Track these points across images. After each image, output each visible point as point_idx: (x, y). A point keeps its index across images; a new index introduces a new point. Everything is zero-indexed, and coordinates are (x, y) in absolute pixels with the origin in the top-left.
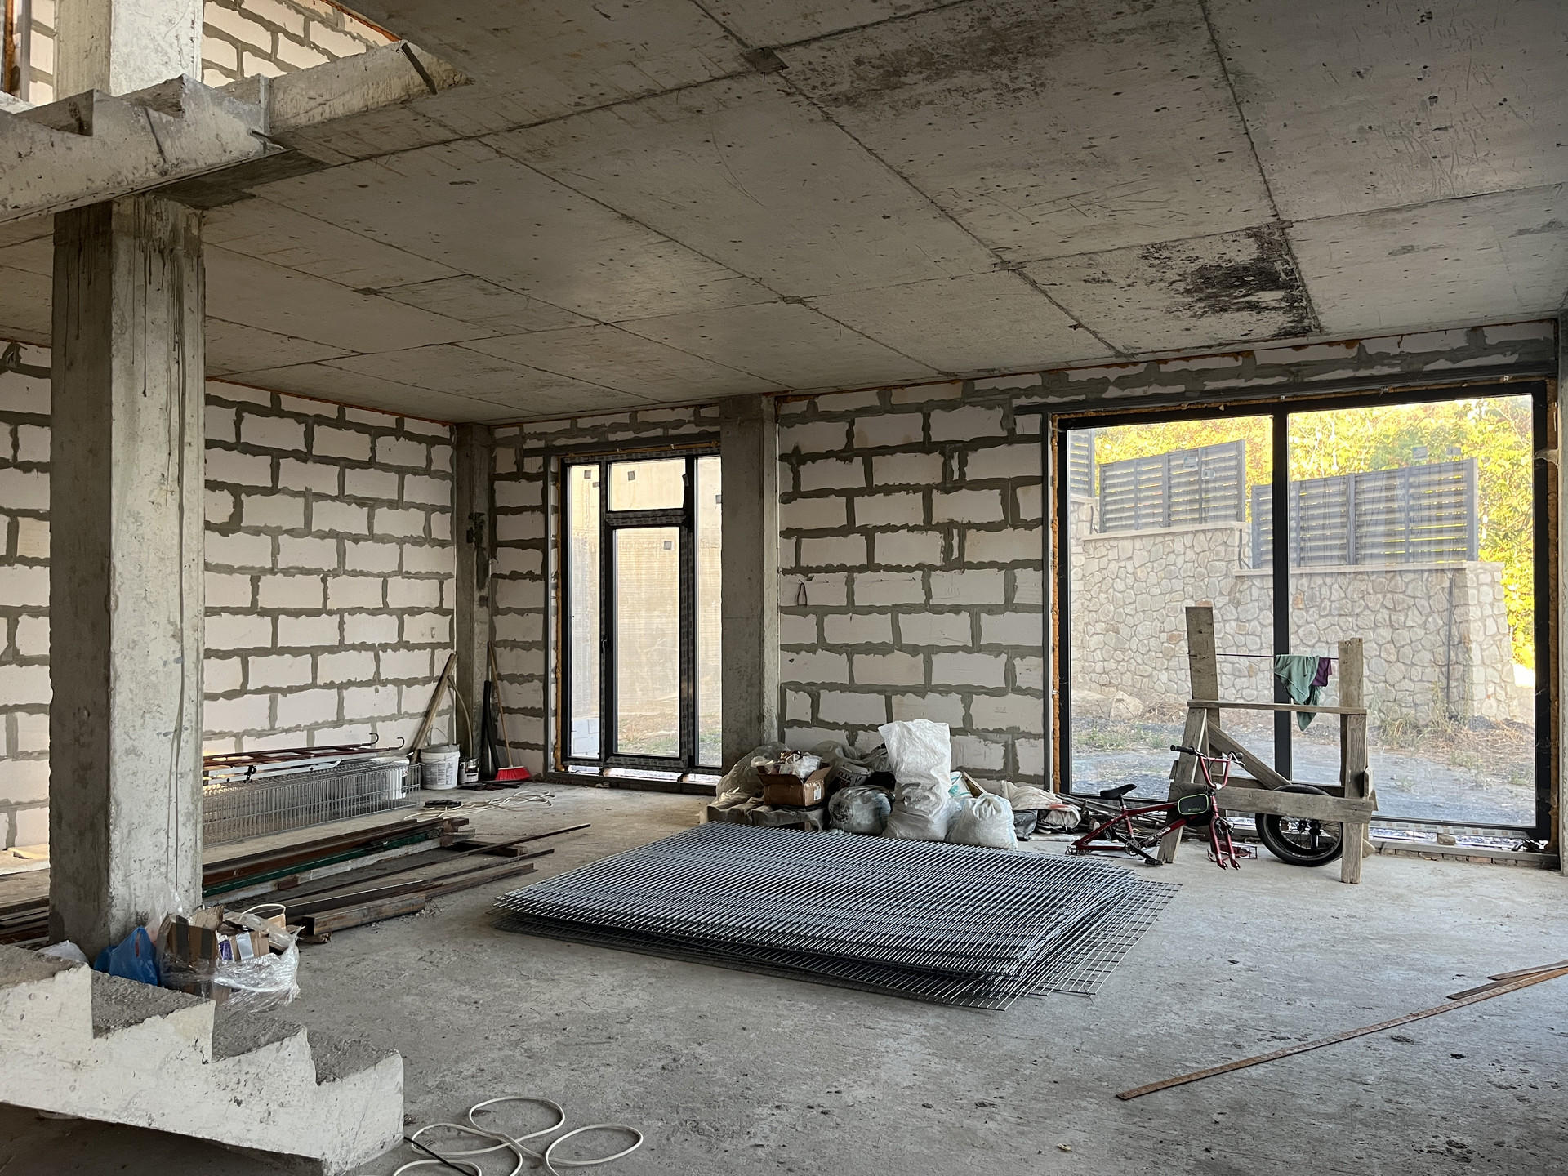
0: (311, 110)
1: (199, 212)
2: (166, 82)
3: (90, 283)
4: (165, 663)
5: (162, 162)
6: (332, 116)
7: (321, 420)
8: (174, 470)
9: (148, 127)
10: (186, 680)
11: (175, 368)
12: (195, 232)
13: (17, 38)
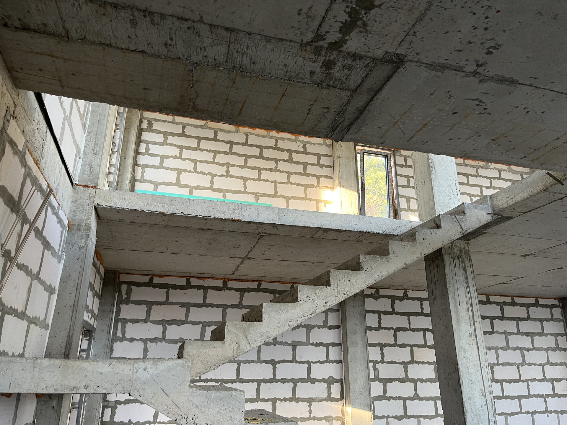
0: (508, 201)
1: (467, 242)
2: (458, 206)
3: (438, 271)
4: (481, 406)
5: (462, 231)
6: (516, 202)
7: (505, 303)
8: (473, 332)
9: (457, 221)
10: (489, 413)
11: (468, 295)
12: (467, 248)
13: (396, 201)
